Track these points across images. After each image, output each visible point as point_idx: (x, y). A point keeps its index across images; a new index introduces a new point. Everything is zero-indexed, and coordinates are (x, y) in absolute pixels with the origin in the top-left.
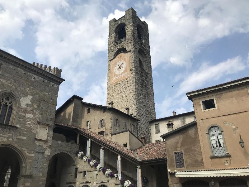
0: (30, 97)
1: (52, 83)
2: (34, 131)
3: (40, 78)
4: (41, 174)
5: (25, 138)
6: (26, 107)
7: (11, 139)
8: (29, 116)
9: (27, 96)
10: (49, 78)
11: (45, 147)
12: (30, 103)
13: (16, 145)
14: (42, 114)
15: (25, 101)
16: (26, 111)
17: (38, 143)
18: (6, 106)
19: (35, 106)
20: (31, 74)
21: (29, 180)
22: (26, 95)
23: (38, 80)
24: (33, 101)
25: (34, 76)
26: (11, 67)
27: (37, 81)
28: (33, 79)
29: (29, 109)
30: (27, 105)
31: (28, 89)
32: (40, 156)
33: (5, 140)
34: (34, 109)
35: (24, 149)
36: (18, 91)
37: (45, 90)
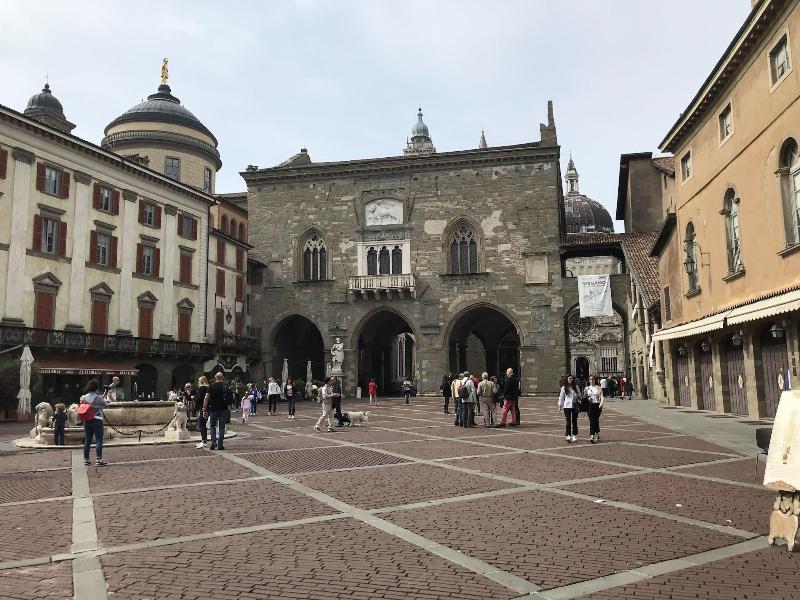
0: (497, 214)
1: (536, 166)
2: (520, 271)
3: (509, 167)
4: (553, 343)
5: (506, 287)
6: (493, 234)
7: (483, 294)
8: (502, 248)
9: (491, 213)
10: (525, 158)
11: (548, 294)
12: (500, 224)
13: (494, 302)
14: (528, 237)
15: (490, 225)
16: (495, 242)
17: (532, 291)
18: (463, 243)
19: (511, 226)
20: (488, 169)
21: (533, 354)
22: (488, 212)
23: (505, 173)
24: (504, 219)
25: (495, 169)
26: (452, 174)
27: (505, 177)
28: (495, 177)
29: (501, 236)
30: (496, 230)
31: (490, 200)
32: (543, 313)
33: (476, 297)
34: (510, 232)
35: (509, 306)
36: (474, 211)
37: (524, 187)
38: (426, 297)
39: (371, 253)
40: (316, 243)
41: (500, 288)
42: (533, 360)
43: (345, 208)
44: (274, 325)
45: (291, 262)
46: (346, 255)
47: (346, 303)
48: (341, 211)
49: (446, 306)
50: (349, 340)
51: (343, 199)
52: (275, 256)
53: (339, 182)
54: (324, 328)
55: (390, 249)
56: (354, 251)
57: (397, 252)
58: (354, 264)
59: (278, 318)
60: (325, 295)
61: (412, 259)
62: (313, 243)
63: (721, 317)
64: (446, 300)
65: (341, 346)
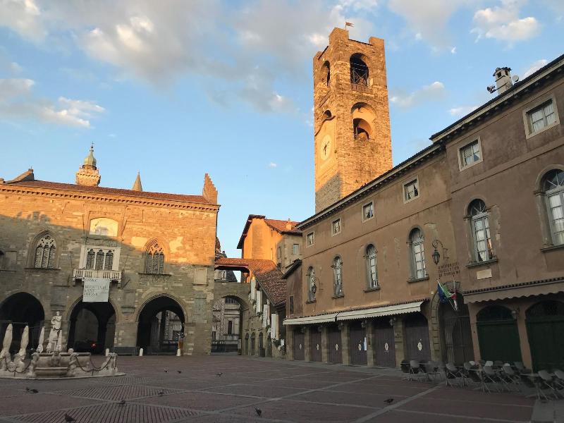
0: (180, 238)
1: (206, 214)
2: (190, 275)
3: (189, 212)
4: (206, 321)
5: (181, 285)
6: (177, 251)
7: (166, 288)
8: (181, 260)
9: (176, 238)
11: (205, 292)
12: (181, 245)
13: (173, 294)
14: (197, 255)
15: (175, 245)
16: (177, 256)
17: (196, 288)
18: (156, 254)
19: (188, 247)
20: (177, 211)
21: (193, 328)
22: (174, 237)
23: (187, 215)
24: (184, 243)
25: (181, 211)
26: (154, 210)
27: (187, 217)
28: (181, 216)
29: (181, 252)
30: (178, 249)
31: (176, 229)
32: (202, 302)
33: (161, 290)
34: (186, 251)
35: (181, 297)
36: (165, 235)
37: (198, 225)
38: (128, 287)
39: (91, 254)
40: (49, 241)
41: (176, 285)
42: (192, 332)
43: (76, 220)
44: (3, 299)
45: (25, 253)
46: (71, 252)
47: (68, 287)
48: (72, 222)
49: (140, 294)
50: (65, 314)
51: (75, 213)
52: (13, 247)
53: (73, 202)
54: (46, 305)
55: (105, 252)
56: (78, 251)
57: (110, 255)
58: (77, 260)
59: (8, 294)
60: (51, 279)
61: (120, 260)
62: (46, 241)
63: (334, 315)
64: (141, 291)
65: (60, 318)
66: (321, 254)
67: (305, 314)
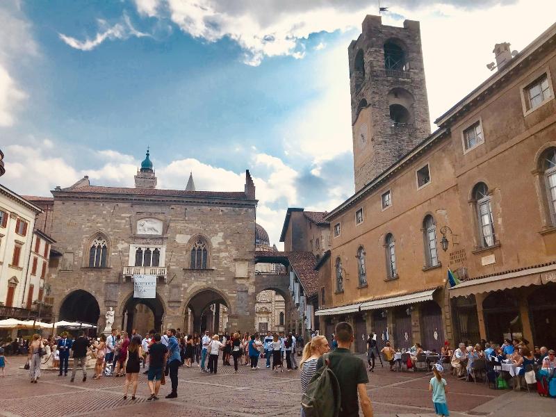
0: (221, 234)
1: (245, 209)
2: (232, 269)
3: (229, 208)
4: (248, 313)
5: (223, 279)
6: (218, 246)
7: (210, 282)
8: (223, 255)
9: (217, 234)
10: (239, 204)
11: (247, 285)
12: (223, 241)
13: (216, 288)
14: (237, 250)
15: (216, 241)
16: (219, 251)
17: (238, 281)
18: (199, 250)
19: (228, 242)
20: (217, 208)
21: (236, 320)
22: (216, 233)
23: (227, 211)
24: (225, 238)
25: (221, 208)
26: (195, 208)
27: (226, 214)
28: (221, 213)
29: (223, 247)
30: (219, 244)
31: (217, 226)
32: (244, 295)
33: (204, 284)
34: (227, 245)
35: (225, 290)
36: (207, 231)
37: (237, 221)
38: (174, 282)
39: (139, 252)
40: (101, 242)
41: (219, 279)
42: (236, 324)
43: (124, 221)
44: (64, 297)
45: (81, 254)
46: (120, 251)
47: (118, 283)
48: (120, 223)
49: (186, 289)
50: (118, 309)
51: (123, 215)
52: (70, 248)
53: (121, 205)
54: (100, 301)
55: (152, 250)
56: (127, 250)
57: (157, 253)
58: (127, 258)
59: (67, 292)
60: (104, 277)
61: (166, 257)
62: (98, 242)
63: (357, 306)
64: (186, 285)
65: (113, 313)
66: (347, 245)
67: (334, 304)
